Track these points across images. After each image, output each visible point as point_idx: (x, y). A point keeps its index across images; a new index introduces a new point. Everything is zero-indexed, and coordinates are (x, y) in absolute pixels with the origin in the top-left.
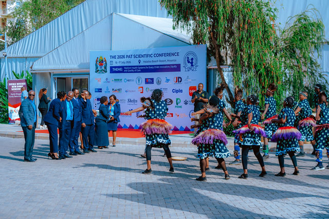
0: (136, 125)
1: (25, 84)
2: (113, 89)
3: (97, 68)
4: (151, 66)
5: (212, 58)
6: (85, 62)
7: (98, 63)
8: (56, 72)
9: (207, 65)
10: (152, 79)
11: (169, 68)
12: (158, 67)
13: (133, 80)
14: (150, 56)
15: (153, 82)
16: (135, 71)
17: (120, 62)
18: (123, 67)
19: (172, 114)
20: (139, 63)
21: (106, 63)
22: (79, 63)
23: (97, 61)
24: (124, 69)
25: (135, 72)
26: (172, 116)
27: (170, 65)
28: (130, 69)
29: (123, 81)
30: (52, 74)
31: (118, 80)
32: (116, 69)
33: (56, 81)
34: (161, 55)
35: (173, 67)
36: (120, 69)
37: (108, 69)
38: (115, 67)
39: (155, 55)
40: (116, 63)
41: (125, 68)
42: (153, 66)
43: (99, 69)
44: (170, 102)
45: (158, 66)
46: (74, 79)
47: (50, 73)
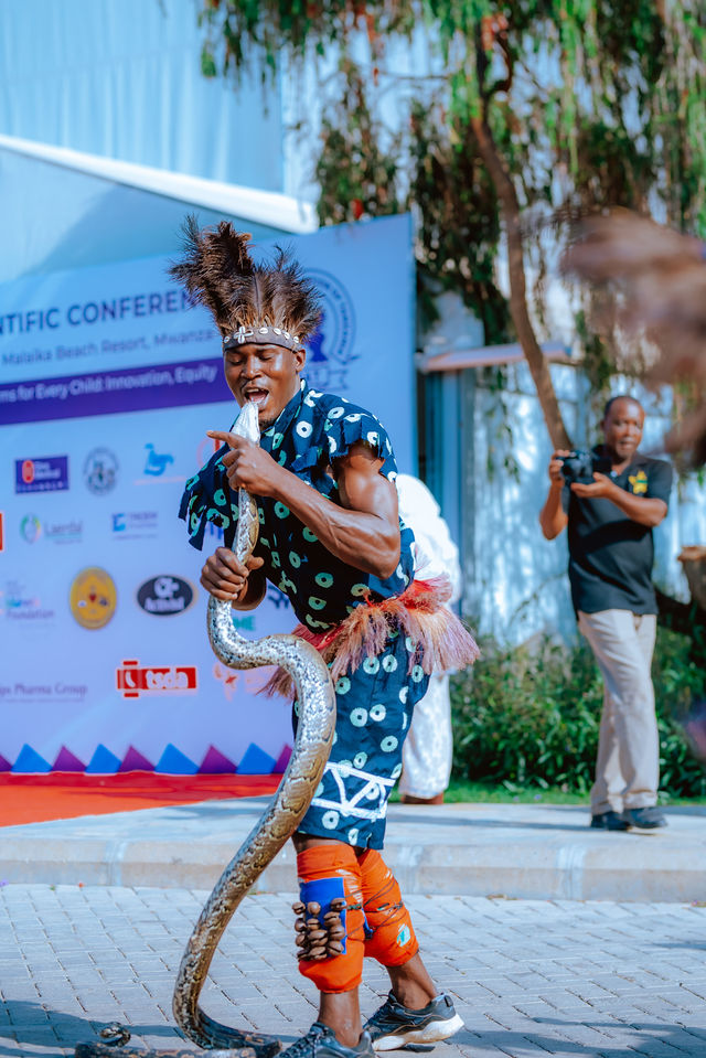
4: (48, 382)
5: (451, 305)
9: (420, 350)
10: (59, 463)
11: (165, 386)
12: (95, 386)
14: (46, 320)
15: (64, 478)
19: (191, 673)
26: (192, 684)
27: (170, 368)
34: (109, 311)
35: (190, 376)
39: (76, 315)
42: (65, 380)
44: (176, 595)
45: (94, 376)
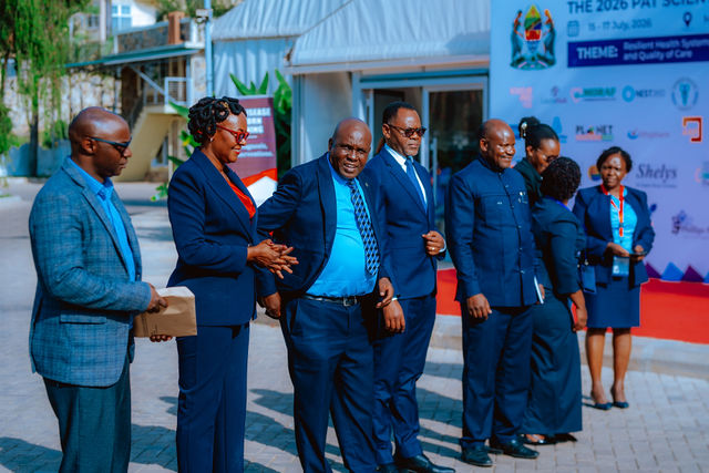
0: (671, 268)
1: (267, 112)
2: (579, 129)
3: (517, 49)
6: (473, 30)
7: (522, 30)
8: (369, 70)
13: (659, 93)
16: (670, 55)
17: (606, 24)
18: (618, 43)
20: (688, 23)
21: (552, 31)
22: (452, 34)
23: (517, 24)
24: (621, 52)
25: (666, 61)
28: (648, 51)
29: (618, 95)
30: (356, 78)
31: (600, 92)
32: (592, 53)
33: (370, 102)
36: (610, 52)
37: (561, 54)
38: (588, 44)
40: (592, 26)
41: (627, 46)
43: (525, 51)
46: (431, 94)
47: (350, 74)
